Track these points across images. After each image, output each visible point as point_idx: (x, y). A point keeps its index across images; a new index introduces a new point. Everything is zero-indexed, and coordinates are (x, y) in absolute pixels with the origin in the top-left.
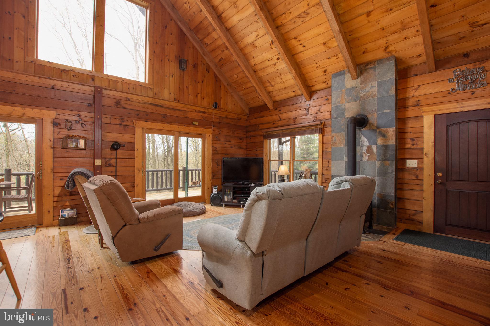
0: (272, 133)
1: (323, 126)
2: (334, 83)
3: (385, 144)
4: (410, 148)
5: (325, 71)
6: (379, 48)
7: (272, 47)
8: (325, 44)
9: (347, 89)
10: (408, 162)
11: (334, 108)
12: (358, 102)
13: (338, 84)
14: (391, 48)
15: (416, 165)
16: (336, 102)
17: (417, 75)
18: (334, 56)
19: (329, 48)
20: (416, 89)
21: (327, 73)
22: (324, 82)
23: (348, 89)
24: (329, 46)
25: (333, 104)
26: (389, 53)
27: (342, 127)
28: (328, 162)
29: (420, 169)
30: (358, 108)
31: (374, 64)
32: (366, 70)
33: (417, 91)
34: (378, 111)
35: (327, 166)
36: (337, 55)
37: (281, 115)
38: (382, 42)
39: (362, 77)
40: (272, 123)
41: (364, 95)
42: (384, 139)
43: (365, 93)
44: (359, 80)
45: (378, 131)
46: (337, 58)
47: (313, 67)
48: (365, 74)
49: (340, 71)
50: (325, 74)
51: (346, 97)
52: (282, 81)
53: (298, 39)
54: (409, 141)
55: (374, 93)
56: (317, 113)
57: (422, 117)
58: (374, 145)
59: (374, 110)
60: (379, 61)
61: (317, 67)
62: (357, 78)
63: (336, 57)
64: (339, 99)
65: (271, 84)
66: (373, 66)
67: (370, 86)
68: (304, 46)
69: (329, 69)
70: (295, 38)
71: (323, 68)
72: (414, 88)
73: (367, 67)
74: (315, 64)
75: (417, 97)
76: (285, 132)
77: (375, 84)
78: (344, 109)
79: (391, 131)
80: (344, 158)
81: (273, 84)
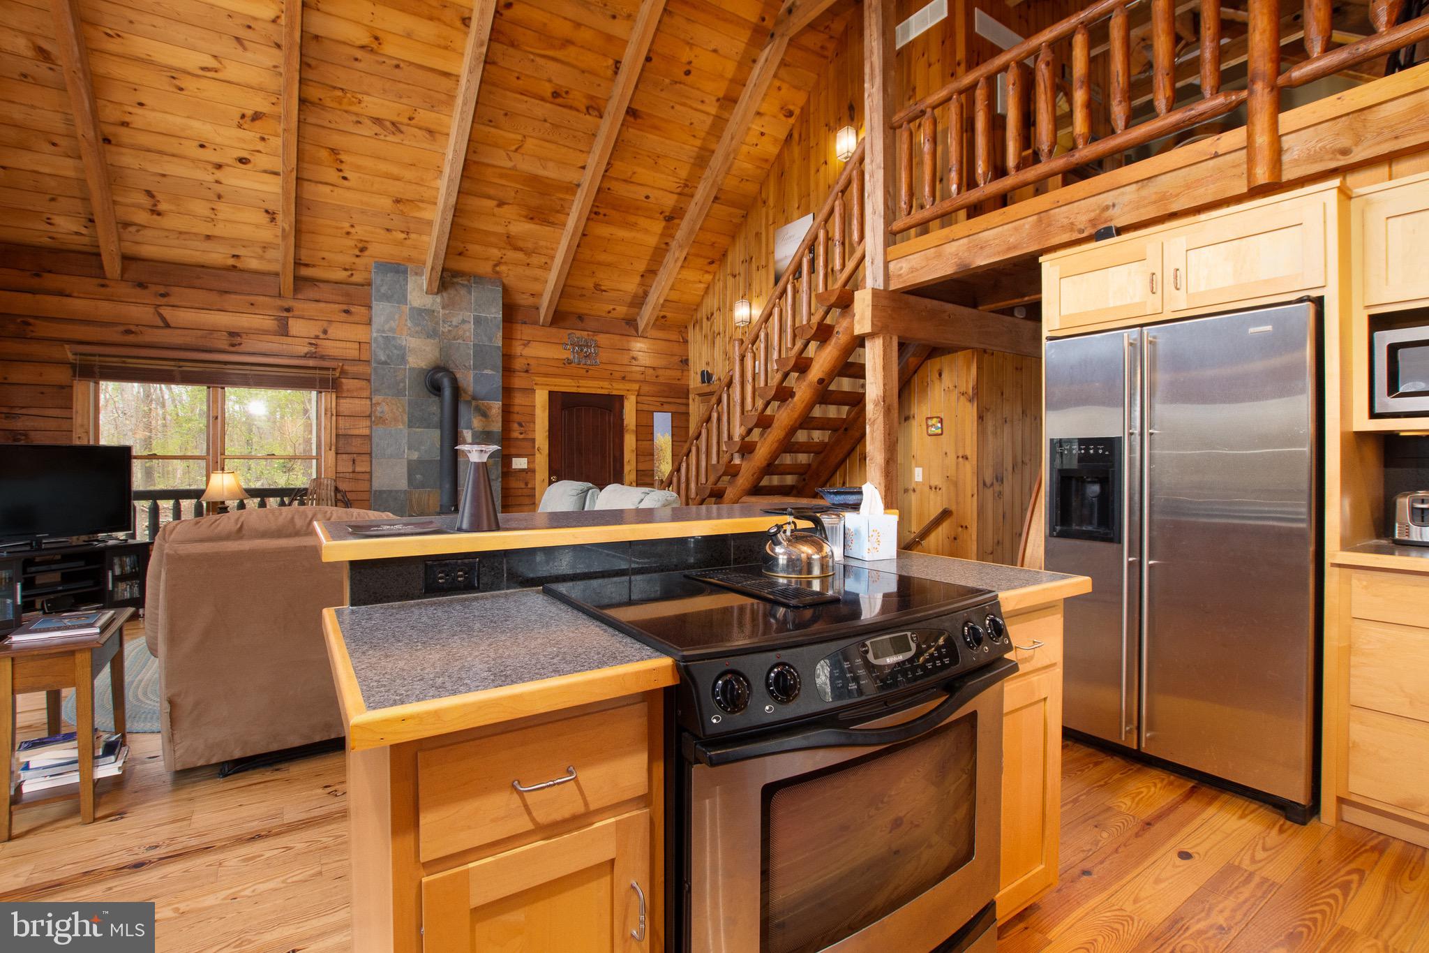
0: (124, 362)
1: (338, 375)
2: (382, 283)
3: (487, 429)
4: (517, 439)
5: (362, 250)
6: (487, 259)
7: (245, 126)
8: (398, 201)
9: (412, 309)
10: (514, 460)
11: (380, 339)
12: (437, 340)
13: (389, 289)
14: (502, 268)
15: (525, 466)
16: (387, 327)
17: (525, 323)
18: (402, 232)
19: (402, 213)
20: (525, 345)
21: (366, 253)
22: (346, 270)
23: (414, 308)
24: (405, 211)
25: (378, 331)
26: (498, 273)
27: (402, 385)
28: (354, 461)
29: (530, 471)
30: (437, 354)
31: (469, 281)
32: (453, 284)
33: (526, 349)
34: (475, 368)
35: (351, 470)
36: (408, 233)
37: (166, 312)
38: (495, 253)
39: (445, 294)
40: (122, 328)
41: (449, 331)
42: (484, 419)
43: (450, 328)
44: (438, 299)
45: (474, 403)
46: (405, 239)
47: (337, 228)
48: (452, 292)
49: (396, 264)
50: (358, 253)
51: (409, 324)
52: (213, 216)
53: (338, 157)
54: (516, 426)
55: (468, 334)
56: (317, 337)
57: (533, 391)
58: (467, 429)
59: (467, 365)
60: (478, 279)
61: (348, 233)
62: (437, 293)
63: (404, 236)
64: (393, 324)
65: (155, 205)
66: (466, 283)
67: (461, 318)
68: (345, 178)
69: (374, 249)
70: (334, 151)
71: (361, 241)
72: (522, 342)
73: (455, 280)
74: (346, 225)
75: (526, 358)
76: (188, 367)
77: (470, 316)
78: (405, 348)
79: (496, 407)
80: (404, 451)
81: (162, 207)
